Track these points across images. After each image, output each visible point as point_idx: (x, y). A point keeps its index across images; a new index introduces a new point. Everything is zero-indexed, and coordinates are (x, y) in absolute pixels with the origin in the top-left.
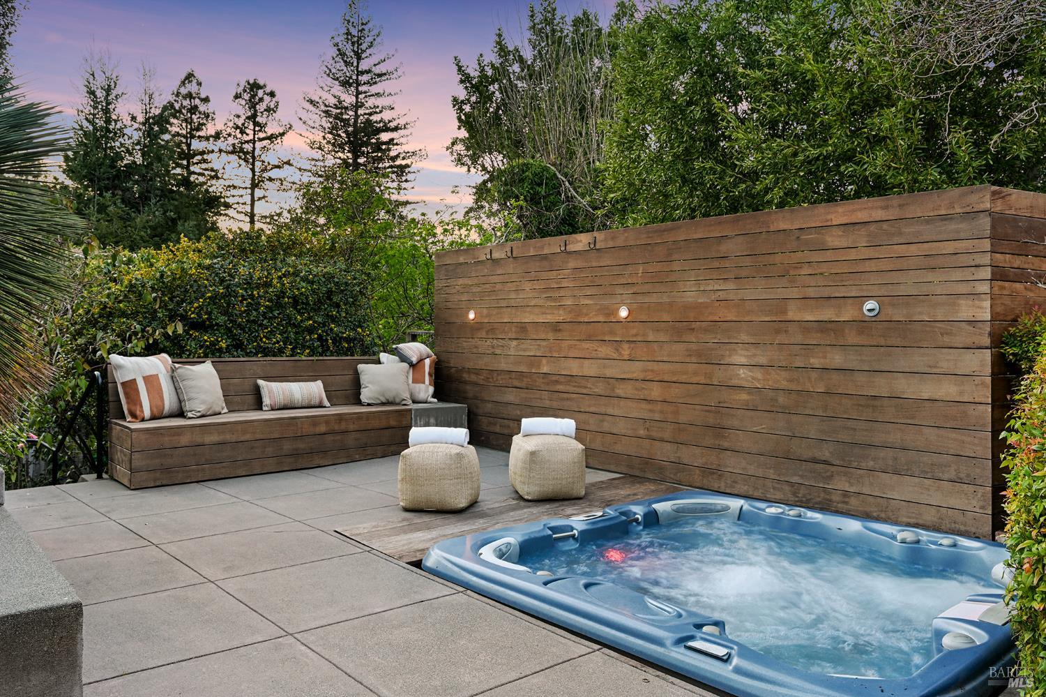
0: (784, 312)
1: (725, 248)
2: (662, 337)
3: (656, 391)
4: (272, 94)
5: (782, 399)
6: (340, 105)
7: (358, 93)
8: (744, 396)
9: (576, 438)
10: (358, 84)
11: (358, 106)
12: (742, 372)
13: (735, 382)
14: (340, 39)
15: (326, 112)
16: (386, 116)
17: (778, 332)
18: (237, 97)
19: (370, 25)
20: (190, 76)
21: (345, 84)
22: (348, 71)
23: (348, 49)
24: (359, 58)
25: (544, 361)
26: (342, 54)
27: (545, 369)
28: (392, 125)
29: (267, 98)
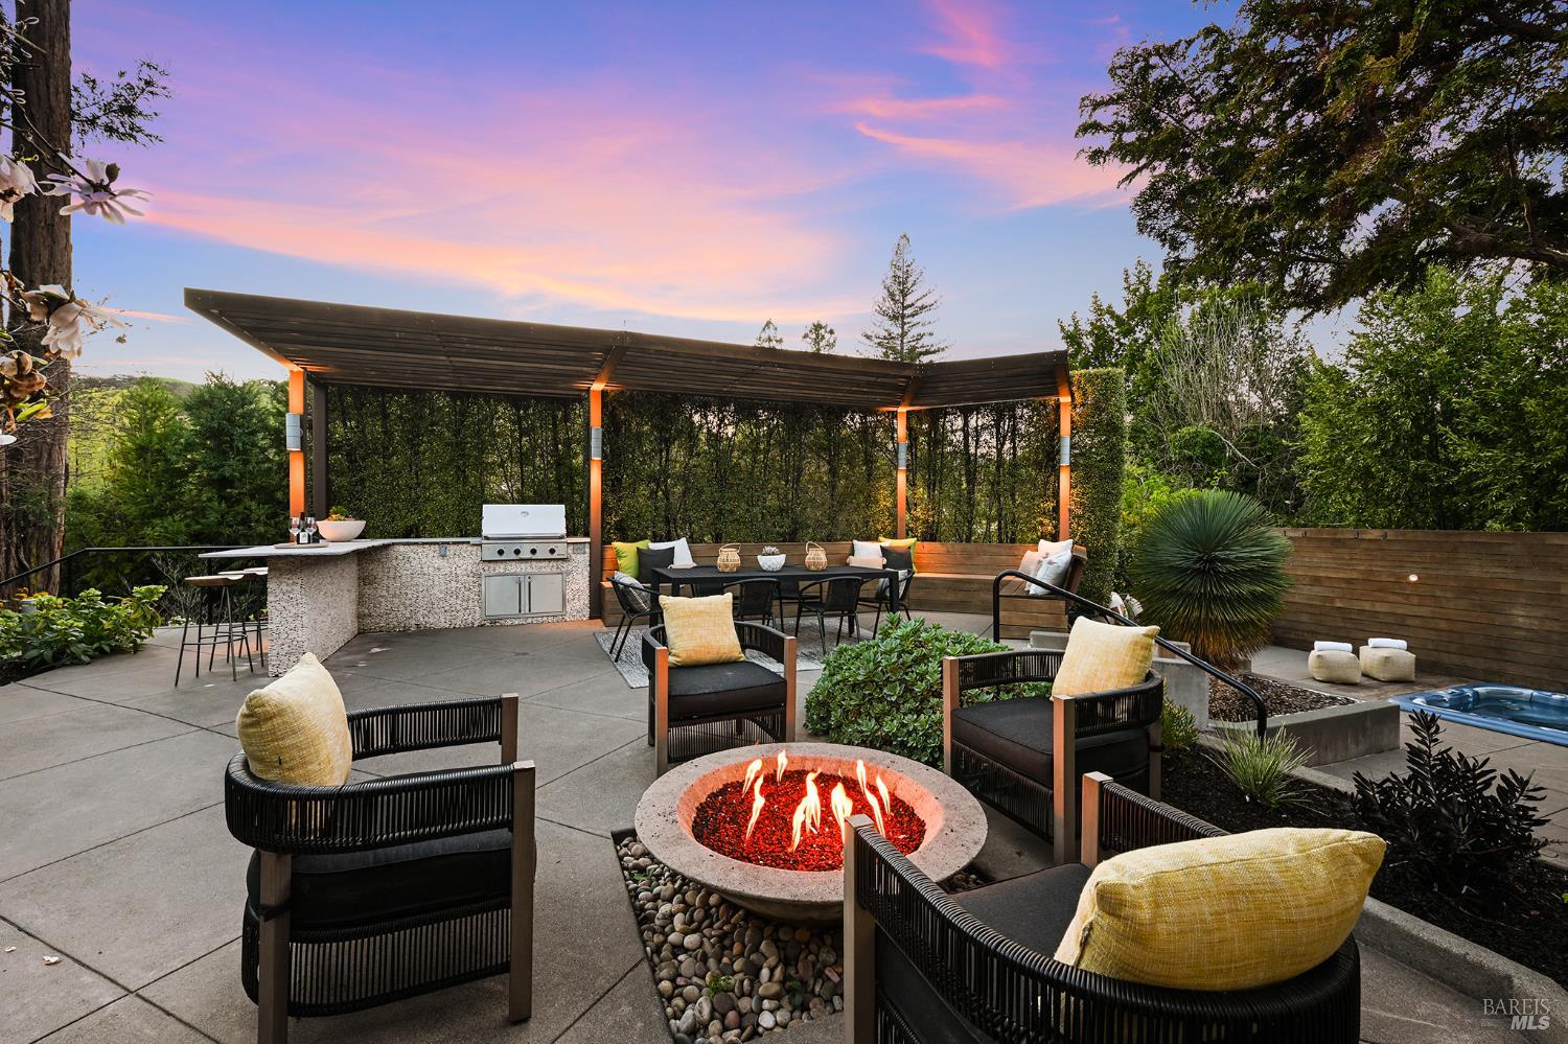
0: (1559, 589)
1: (1505, 549)
2: (1449, 595)
3: (1443, 625)
4: (831, 332)
5: (1555, 637)
6: (890, 337)
7: (904, 324)
8: (1523, 633)
9: (1407, 650)
10: (903, 316)
11: (903, 335)
12: (1520, 619)
13: (1515, 624)
14: (889, 281)
15: (879, 344)
16: (926, 341)
17: (1552, 600)
18: (806, 336)
19: (913, 267)
20: (768, 324)
21: (894, 318)
22: (898, 308)
23: (895, 288)
24: (904, 296)
25: (1337, 600)
26: (892, 295)
27: (1339, 605)
28: (932, 349)
29: (827, 336)
